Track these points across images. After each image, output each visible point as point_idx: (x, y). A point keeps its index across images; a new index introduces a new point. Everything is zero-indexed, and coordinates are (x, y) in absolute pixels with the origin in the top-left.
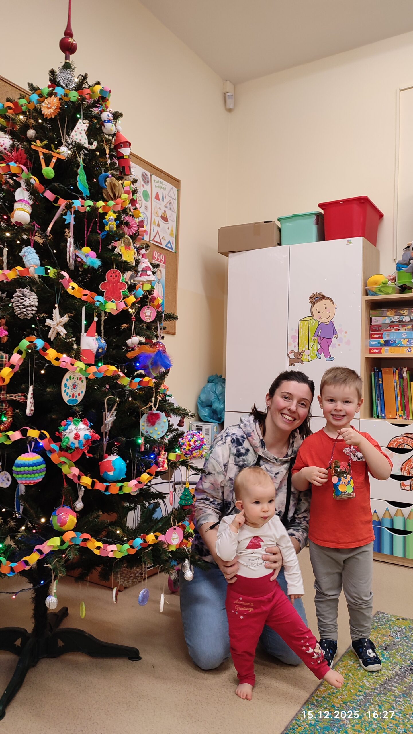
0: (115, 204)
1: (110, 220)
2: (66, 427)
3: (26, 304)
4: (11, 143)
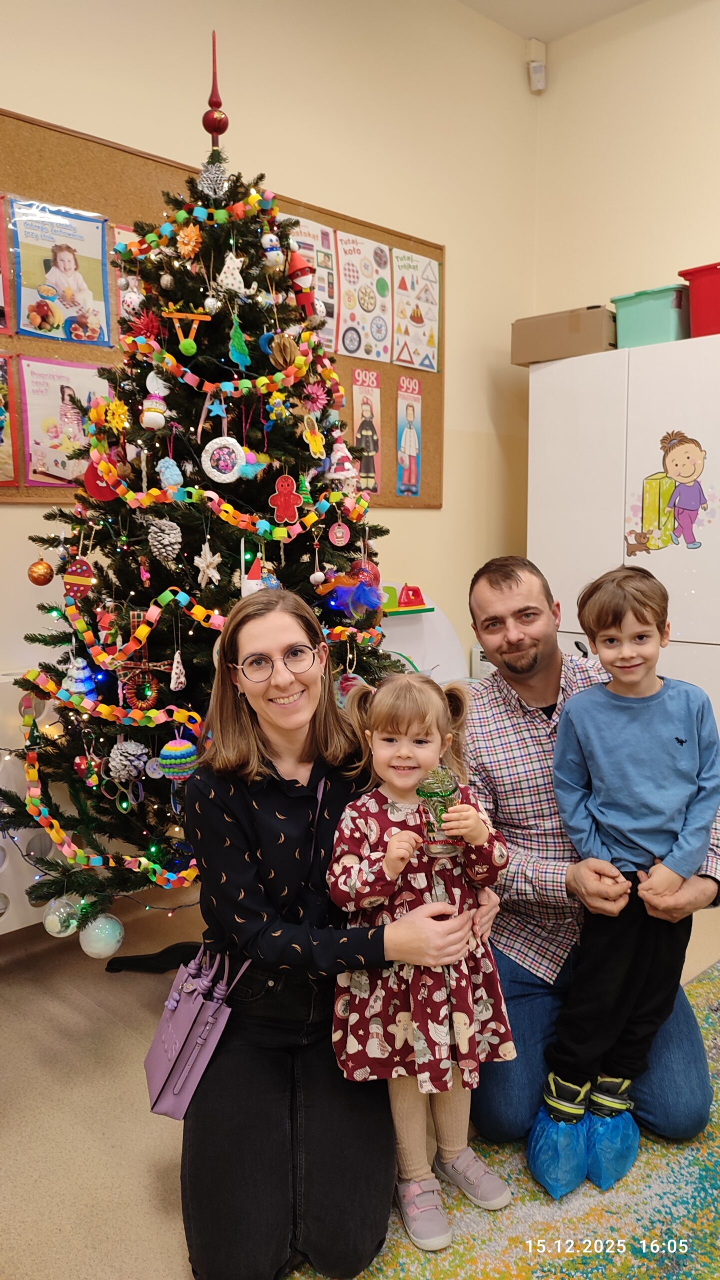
0: (284, 377)
1: (276, 405)
3: (166, 542)
4: (140, 300)
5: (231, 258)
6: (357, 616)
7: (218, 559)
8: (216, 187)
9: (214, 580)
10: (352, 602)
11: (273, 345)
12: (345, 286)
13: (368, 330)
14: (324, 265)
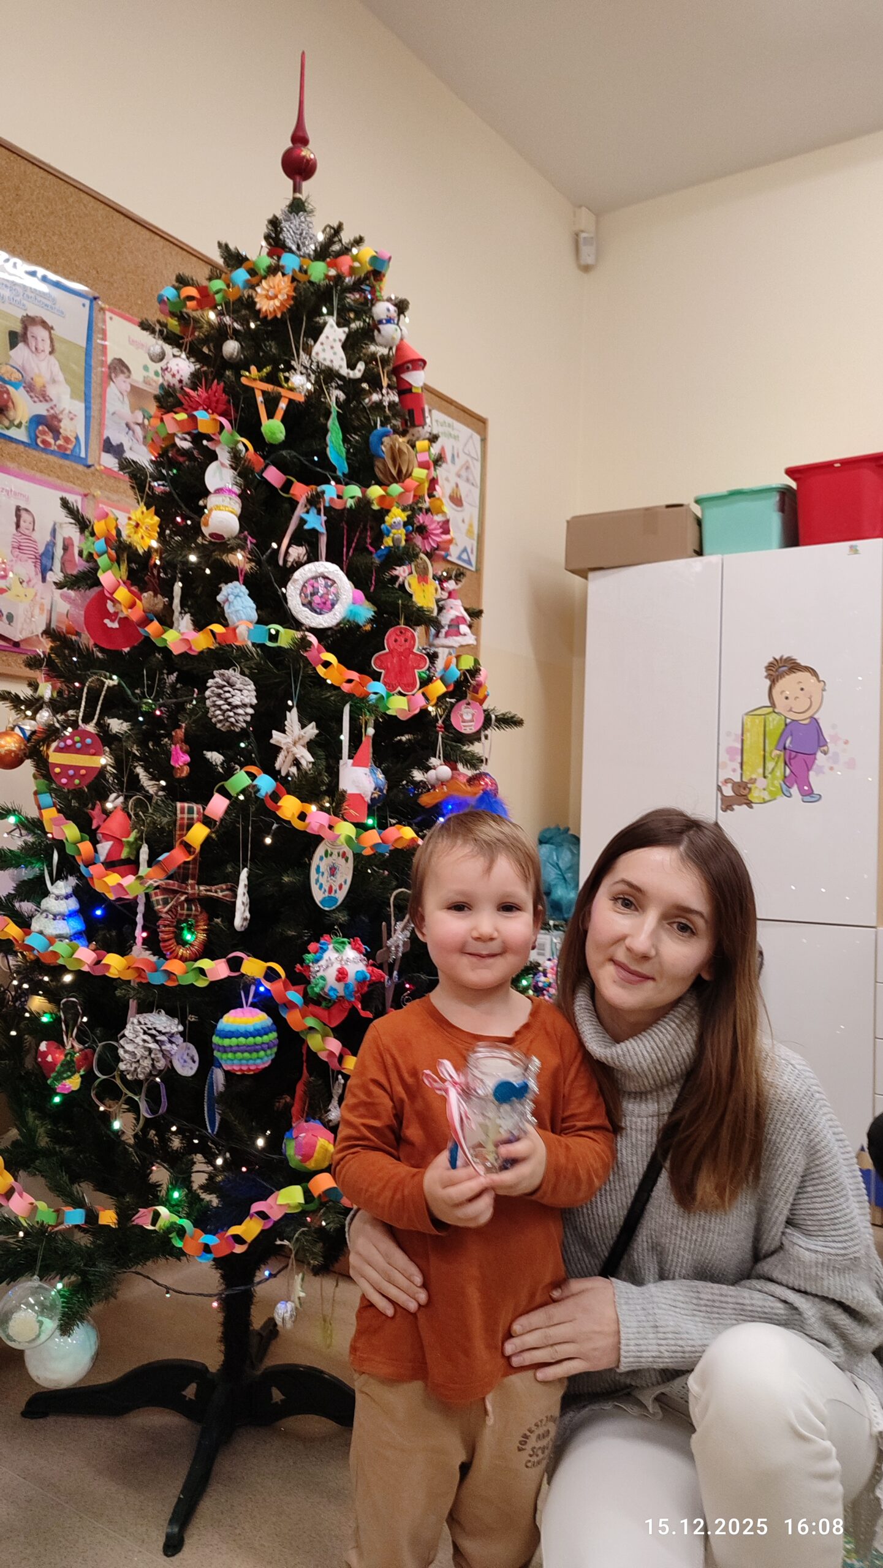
0: (402, 490)
1: (394, 526)
2: (318, 954)
3: (236, 701)
7: (310, 731)
8: (300, 241)
9: (304, 763)
11: (383, 449)
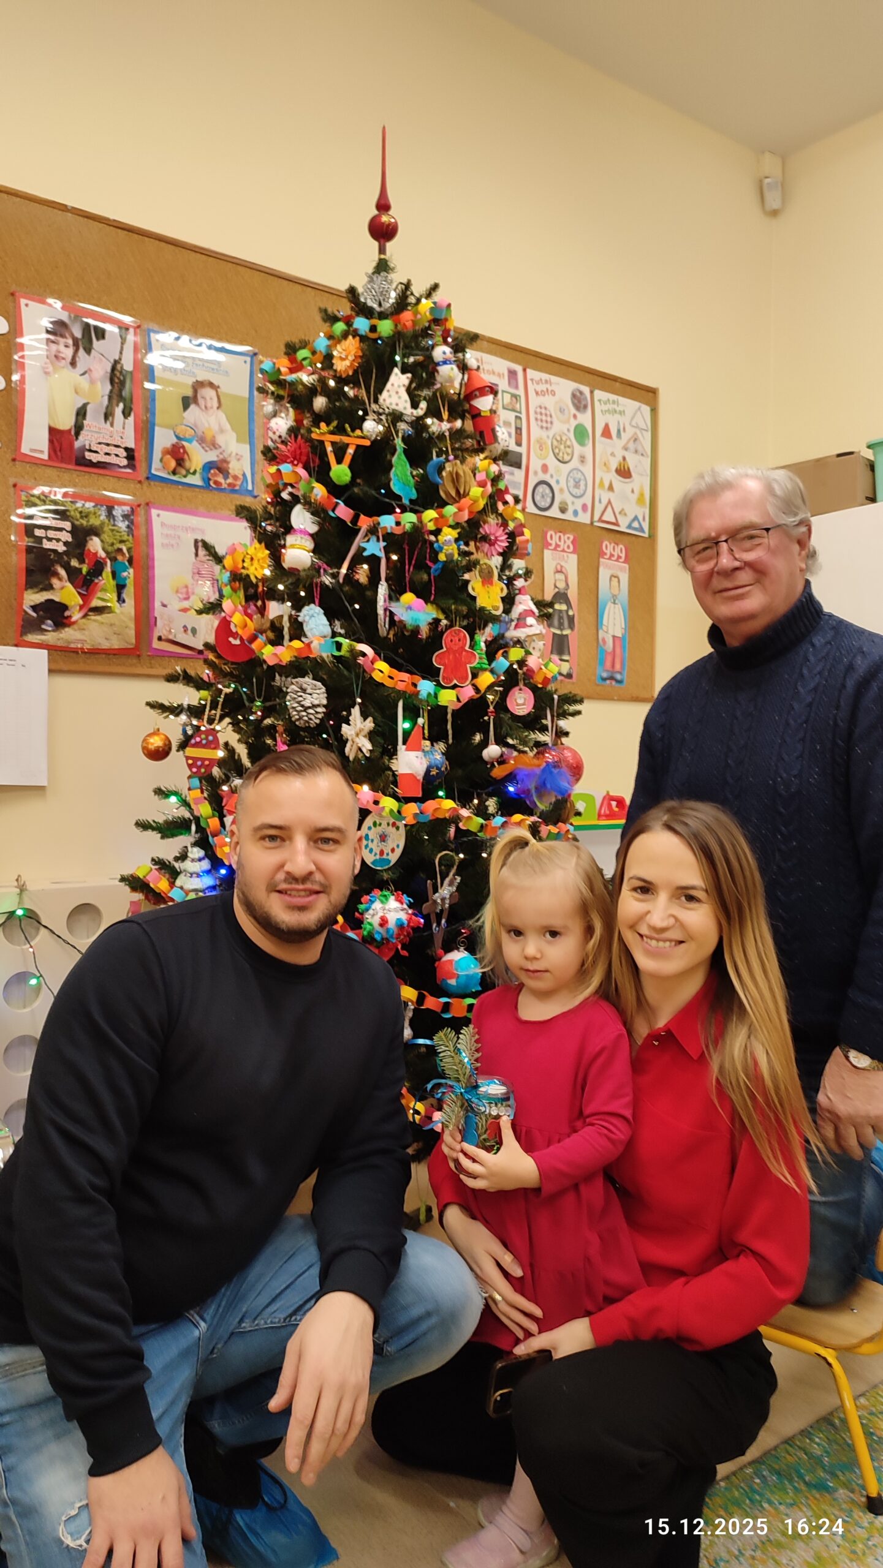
1: (447, 543)
2: (368, 905)
3: (307, 703)
4: (288, 426)
5: (396, 374)
6: (542, 806)
7: (369, 724)
8: (381, 298)
9: (364, 750)
10: (537, 788)
11: (444, 474)
12: (536, 432)
13: (563, 484)
14: (510, 407)
